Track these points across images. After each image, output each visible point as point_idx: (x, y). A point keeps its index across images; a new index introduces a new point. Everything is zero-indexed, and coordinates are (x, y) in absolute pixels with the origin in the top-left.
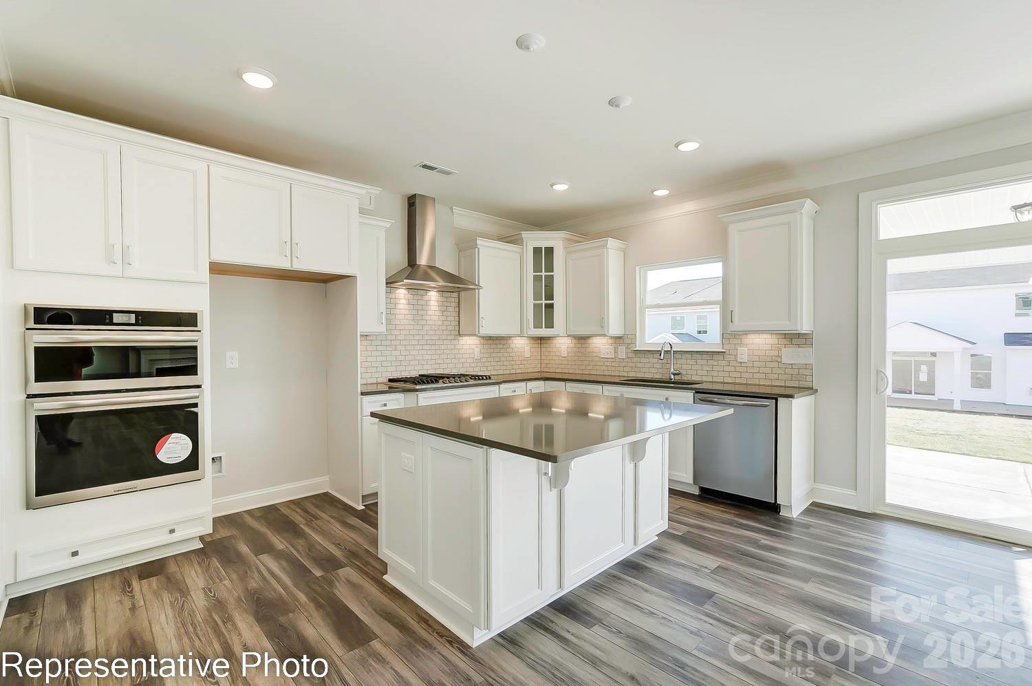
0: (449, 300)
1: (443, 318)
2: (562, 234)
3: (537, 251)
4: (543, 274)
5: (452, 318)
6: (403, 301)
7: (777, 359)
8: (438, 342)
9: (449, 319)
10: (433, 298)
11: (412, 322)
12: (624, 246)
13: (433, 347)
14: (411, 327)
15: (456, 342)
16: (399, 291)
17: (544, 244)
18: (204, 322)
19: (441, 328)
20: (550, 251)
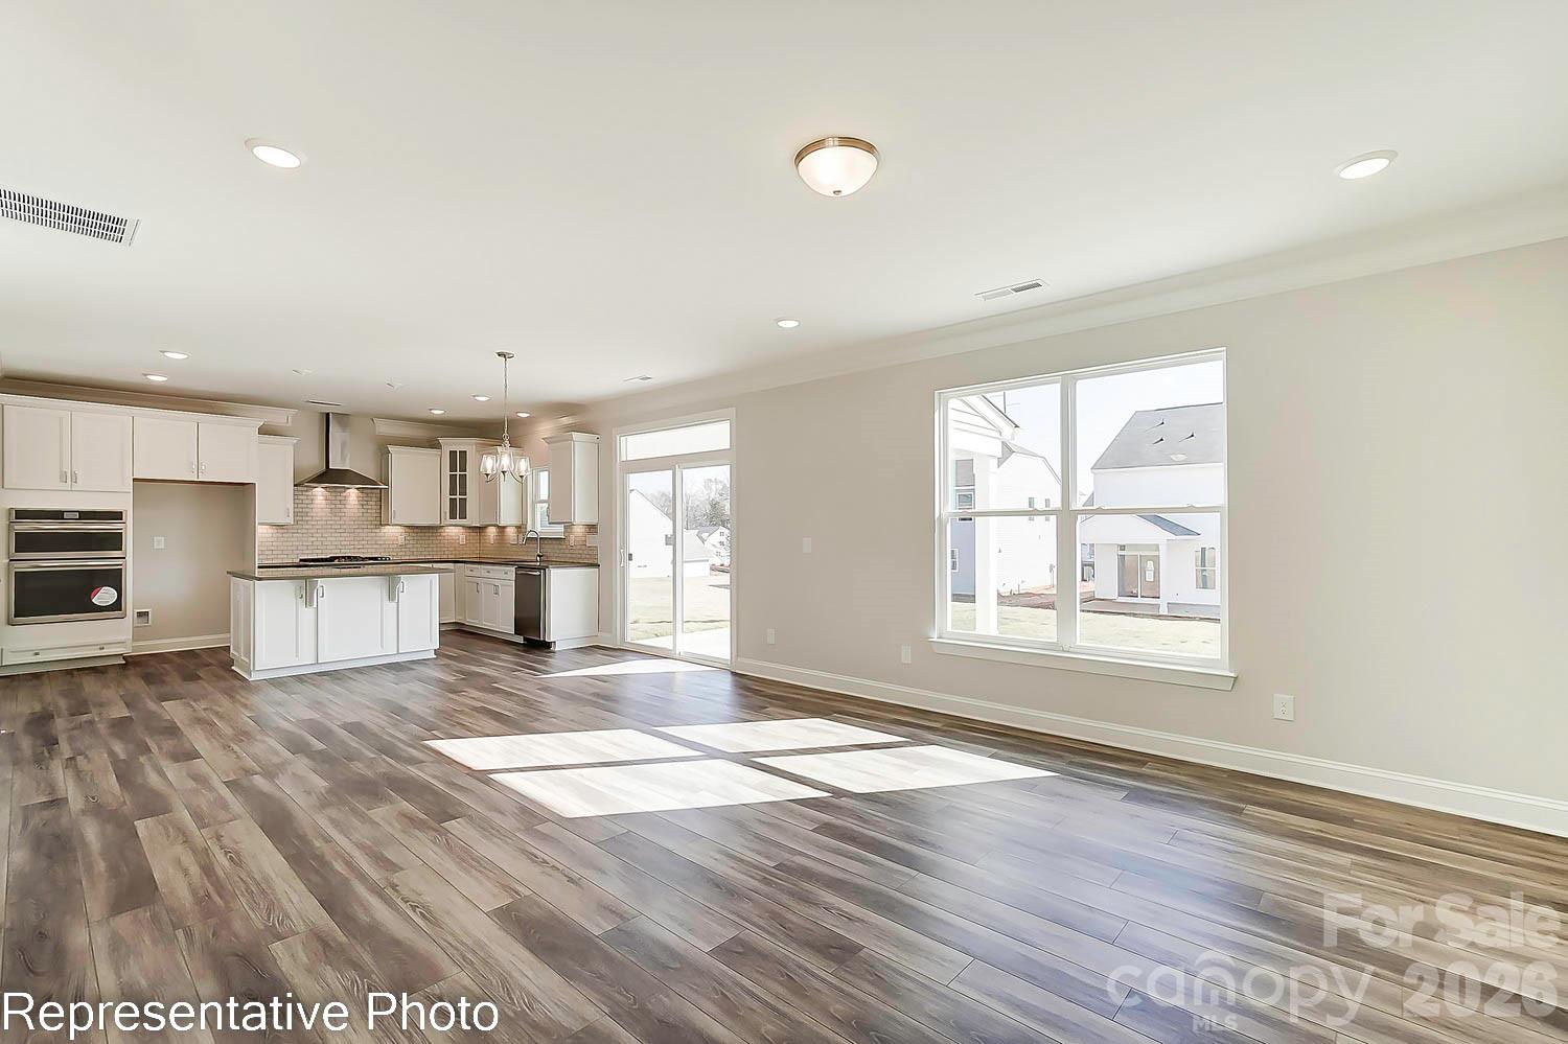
0: (370, 495)
1: (365, 510)
2: (474, 440)
3: (453, 454)
4: (458, 473)
5: (373, 511)
6: (320, 497)
8: (357, 531)
9: (370, 511)
10: (353, 495)
14: (329, 518)
15: (378, 531)
16: (316, 490)
17: (459, 449)
18: (129, 518)
20: (463, 453)
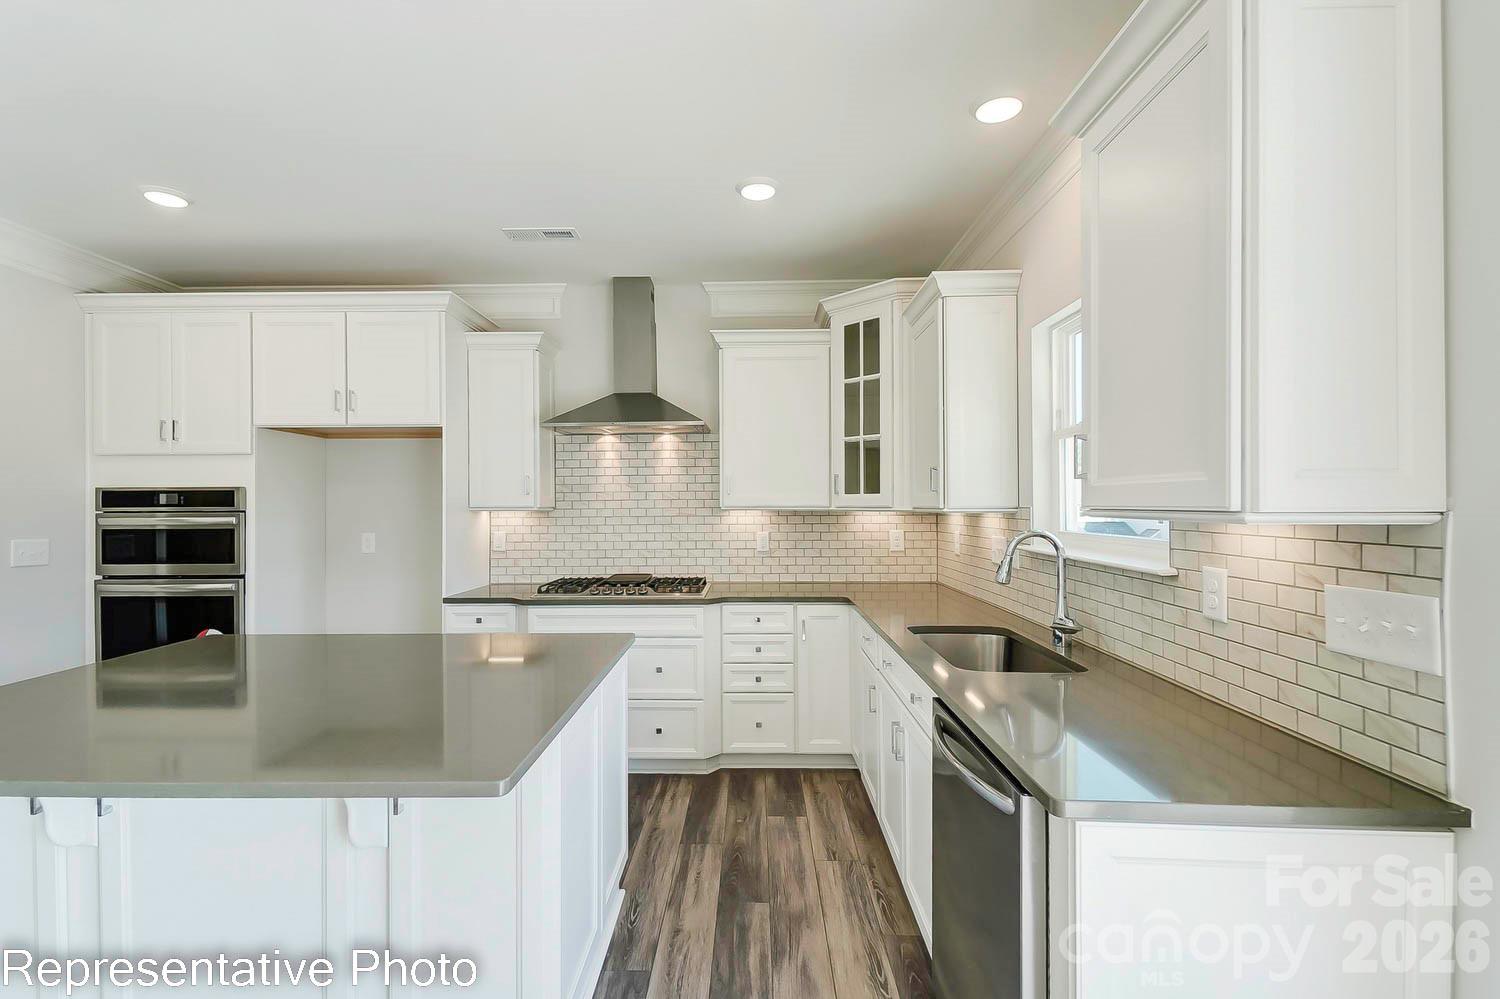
0: (701, 446)
1: (690, 479)
2: (894, 284)
3: (849, 331)
4: (862, 378)
5: (707, 479)
6: (610, 455)
7: (1309, 629)
8: (676, 520)
9: (700, 479)
10: (668, 446)
11: (626, 488)
12: (1014, 282)
13: (667, 529)
14: (625, 496)
16: (602, 439)
17: (860, 317)
18: (249, 500)
19: (683, 496)
20: (872, 326)
